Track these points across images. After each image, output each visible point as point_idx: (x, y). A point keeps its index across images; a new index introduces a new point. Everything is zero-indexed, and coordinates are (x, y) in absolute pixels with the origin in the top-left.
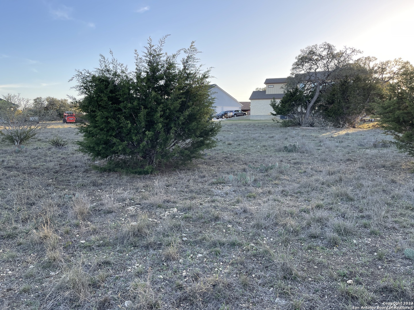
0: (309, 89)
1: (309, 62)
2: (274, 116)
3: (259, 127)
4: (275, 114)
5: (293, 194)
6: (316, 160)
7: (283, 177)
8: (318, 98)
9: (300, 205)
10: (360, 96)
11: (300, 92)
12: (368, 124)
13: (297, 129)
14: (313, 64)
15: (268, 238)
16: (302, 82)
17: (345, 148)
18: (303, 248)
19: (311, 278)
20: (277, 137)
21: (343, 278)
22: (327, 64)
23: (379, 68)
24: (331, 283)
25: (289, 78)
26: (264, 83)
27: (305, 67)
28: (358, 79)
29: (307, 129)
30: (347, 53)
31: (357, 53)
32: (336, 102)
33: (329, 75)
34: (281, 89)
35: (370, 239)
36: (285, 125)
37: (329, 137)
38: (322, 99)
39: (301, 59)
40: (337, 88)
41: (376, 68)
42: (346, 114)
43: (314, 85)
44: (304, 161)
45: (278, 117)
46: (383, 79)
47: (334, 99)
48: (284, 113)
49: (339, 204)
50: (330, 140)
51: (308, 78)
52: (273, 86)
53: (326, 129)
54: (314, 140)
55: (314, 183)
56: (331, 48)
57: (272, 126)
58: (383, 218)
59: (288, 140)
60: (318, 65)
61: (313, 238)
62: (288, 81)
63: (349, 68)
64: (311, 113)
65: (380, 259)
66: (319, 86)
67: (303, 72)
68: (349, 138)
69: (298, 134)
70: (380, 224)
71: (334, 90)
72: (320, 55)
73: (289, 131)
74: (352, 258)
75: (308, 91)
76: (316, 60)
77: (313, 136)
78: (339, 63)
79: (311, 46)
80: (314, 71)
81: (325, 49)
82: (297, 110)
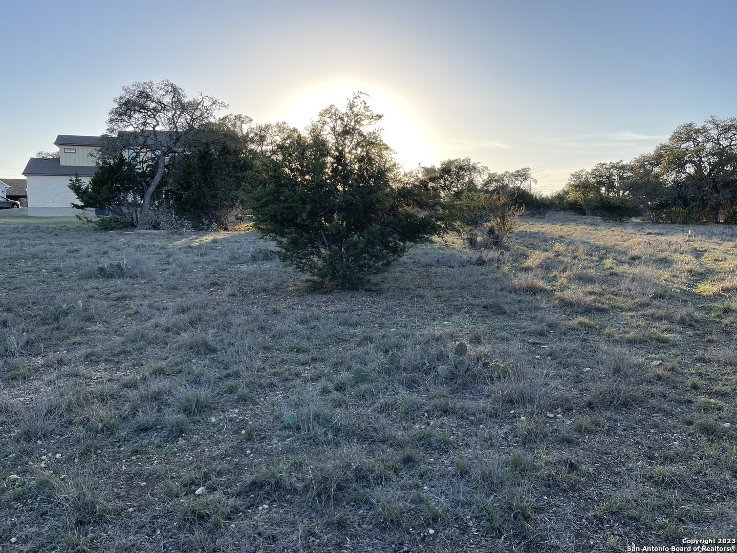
0: (146, 161)
1: (141, 112)
2: (80, 211)
3: (48, 232)
4: (82, 206)
5: (110, 358)
6: (159, 288)
7: (92, 328)
8: (163, 178)
9: (124, 375)
10: (230, 177)
11: (129, 164)
12: (248, 223)
13: (126, 234)
14: (149, 116)
15: (50, 454)
16: (132, 147)
17: (209, 264)
18: (122, 456)
19: (133, 507)
20: (85, 250)
21: (190, 487)
22: (173, 119)
23: (256, 134)
24: (168, 504)
25: (104, 137)
26: (55, 143)
27: (134, 120)
28: (225, 150)
29: (146, 234)
30: (204, 104)
31: (221, 107)
32: (194, 186)
33: (177, 139)
34: (90, 157)
35: (237, 410)
36: (105, 227)
37: (185, 247)
38: (170, 180)
39: (126, 104)
40: (195, 163)
41: (251, 135)
42: (211, 207)
43: (155, 154)
44: (137, 293)
45: (91, 213)
46: (263, 153)
47: (190, 180)
48: (100, 204)
49: (194, 361)
50: (185, 252)
51: (141, 140)
52: (74, 151)
53: (181, 234)
54: (157, 254)
55: (151, 332)
56: (178, 92)
57: (78, 230)
58: (258, 371)
59: (109, 255)
60: (158, 119)
61: (144, 433)
62: (104, 143)
63: (210, 130)
64: (153, 204)
65: (249, 438)
66: (163, 157)
67: (130, 129)
68: (217, 247)
69: (128, 244)
70: (252, 382)
71: (189, 166)
72: (159, 102)
73: (112, 238)
74: (207, 449)
75: (145, 165)
76: (155, 109)
77: (158, 246)
78: (193, 120)
79: (142, 84)
80: (152, 129)
81: (167, 92)
82: (125, 198)
